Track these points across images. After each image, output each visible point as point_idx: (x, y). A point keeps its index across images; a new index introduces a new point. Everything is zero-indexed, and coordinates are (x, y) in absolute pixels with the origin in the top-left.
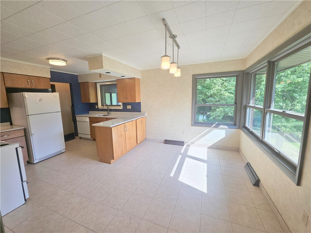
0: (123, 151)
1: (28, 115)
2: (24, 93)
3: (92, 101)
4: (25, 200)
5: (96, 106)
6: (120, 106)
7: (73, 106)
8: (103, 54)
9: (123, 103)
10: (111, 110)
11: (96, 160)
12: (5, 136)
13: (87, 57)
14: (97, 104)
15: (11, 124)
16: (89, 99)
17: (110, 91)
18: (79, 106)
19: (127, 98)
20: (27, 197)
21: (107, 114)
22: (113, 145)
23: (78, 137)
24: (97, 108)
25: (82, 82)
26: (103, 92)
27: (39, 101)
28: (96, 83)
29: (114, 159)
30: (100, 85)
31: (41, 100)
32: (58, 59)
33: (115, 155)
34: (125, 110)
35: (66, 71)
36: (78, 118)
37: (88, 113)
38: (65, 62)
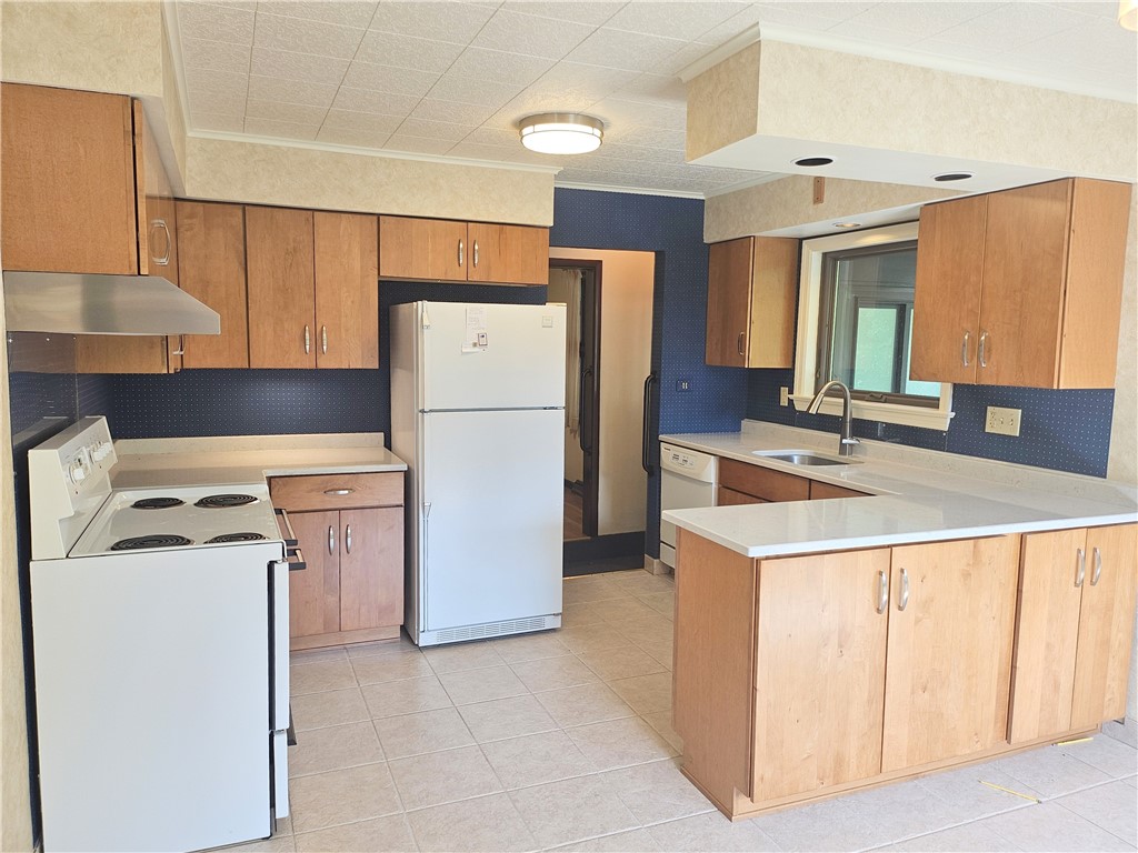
0: (839, 761)
1: (423, 411)
2: (420, 302)
3: (761, 353)
4: (274, 823)
5: (784, 390)
6: (932, 403)
7: (653, 382)
8: (767, 33)
9: (955, 386)
10: (864, 429)
11: (666, 745)
12: (341, 492)
13: (685, 77)
14: (786, 376)
15: (388, 444)
16: (741, 343)
17: (899, 294)
18: (685, 386)
19: (978, 350)
20: (282, 811)
21: (833, 453)
22: (754, 688)
23: (656, 561)
24: (784, 402)
25: (717, 240)
26: (842, 298)
27: (475, 345)
28: (801, 240)
29: (750, 795)
30: (825, 255)
31: (483, 341)
32: (562, 117)
33: (761, 768)
34: (966, 437)
35: (638, 183)
36: (667, 455)
37: (736, 429)
38: (589, 129)
